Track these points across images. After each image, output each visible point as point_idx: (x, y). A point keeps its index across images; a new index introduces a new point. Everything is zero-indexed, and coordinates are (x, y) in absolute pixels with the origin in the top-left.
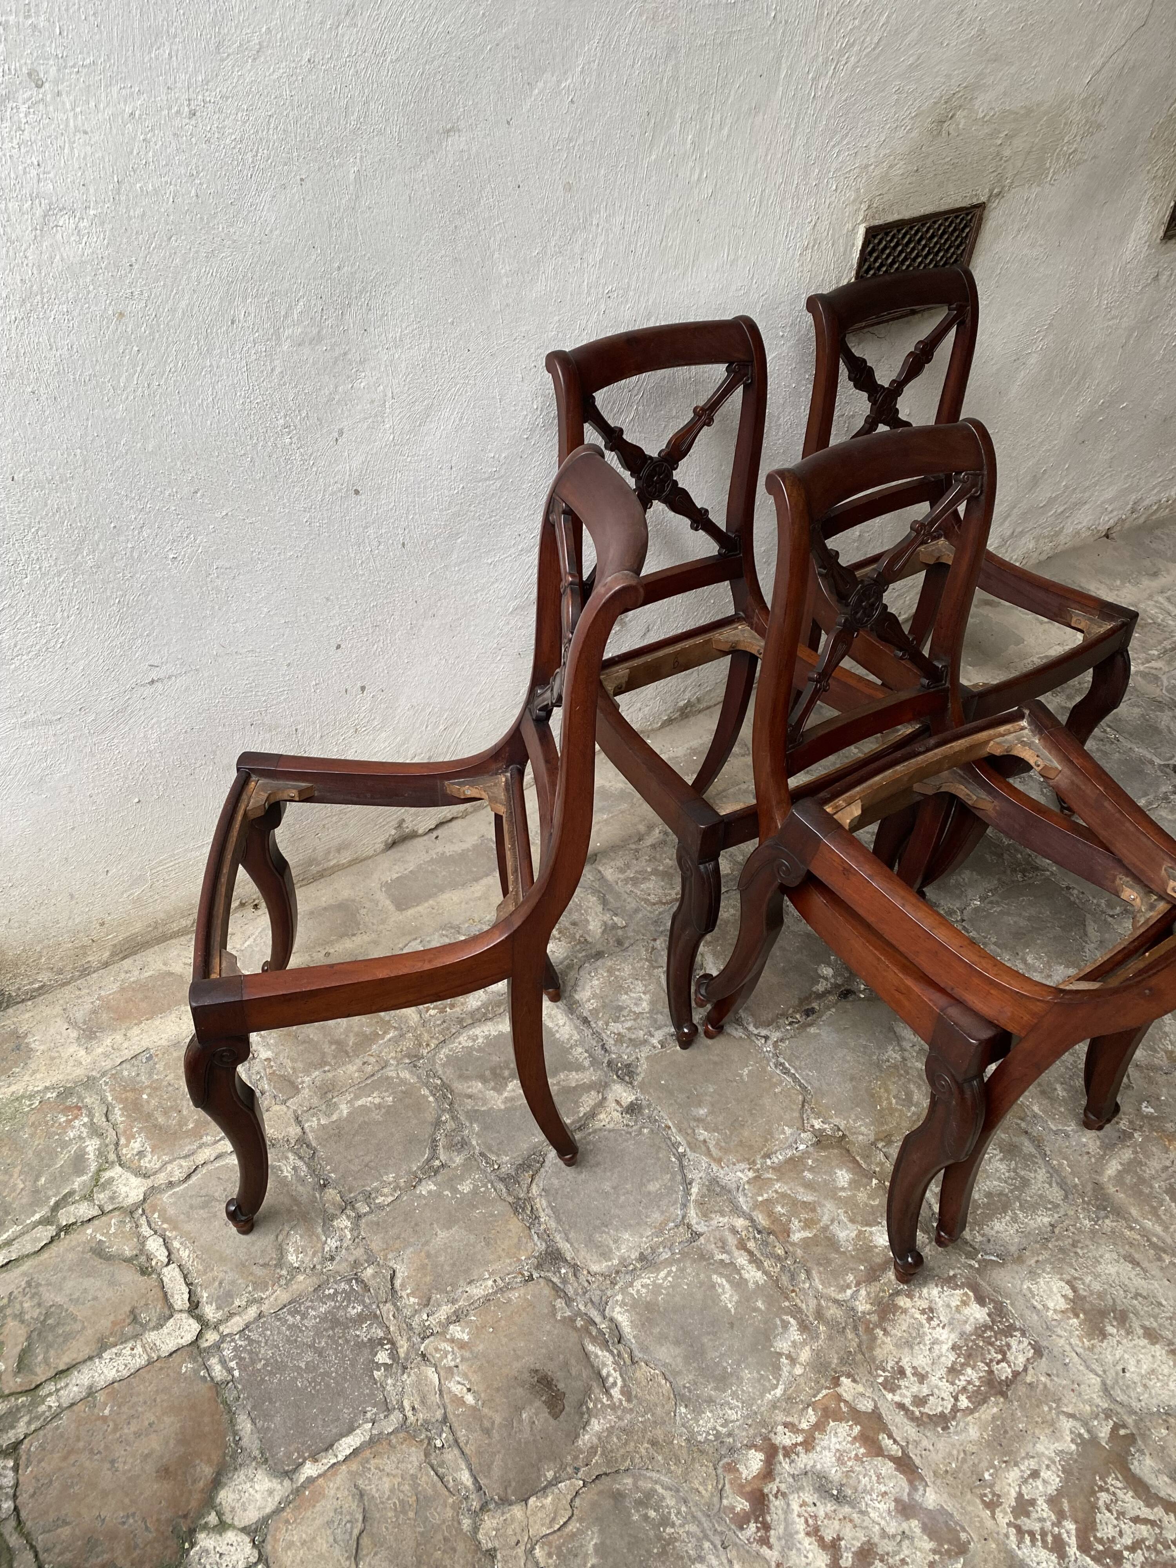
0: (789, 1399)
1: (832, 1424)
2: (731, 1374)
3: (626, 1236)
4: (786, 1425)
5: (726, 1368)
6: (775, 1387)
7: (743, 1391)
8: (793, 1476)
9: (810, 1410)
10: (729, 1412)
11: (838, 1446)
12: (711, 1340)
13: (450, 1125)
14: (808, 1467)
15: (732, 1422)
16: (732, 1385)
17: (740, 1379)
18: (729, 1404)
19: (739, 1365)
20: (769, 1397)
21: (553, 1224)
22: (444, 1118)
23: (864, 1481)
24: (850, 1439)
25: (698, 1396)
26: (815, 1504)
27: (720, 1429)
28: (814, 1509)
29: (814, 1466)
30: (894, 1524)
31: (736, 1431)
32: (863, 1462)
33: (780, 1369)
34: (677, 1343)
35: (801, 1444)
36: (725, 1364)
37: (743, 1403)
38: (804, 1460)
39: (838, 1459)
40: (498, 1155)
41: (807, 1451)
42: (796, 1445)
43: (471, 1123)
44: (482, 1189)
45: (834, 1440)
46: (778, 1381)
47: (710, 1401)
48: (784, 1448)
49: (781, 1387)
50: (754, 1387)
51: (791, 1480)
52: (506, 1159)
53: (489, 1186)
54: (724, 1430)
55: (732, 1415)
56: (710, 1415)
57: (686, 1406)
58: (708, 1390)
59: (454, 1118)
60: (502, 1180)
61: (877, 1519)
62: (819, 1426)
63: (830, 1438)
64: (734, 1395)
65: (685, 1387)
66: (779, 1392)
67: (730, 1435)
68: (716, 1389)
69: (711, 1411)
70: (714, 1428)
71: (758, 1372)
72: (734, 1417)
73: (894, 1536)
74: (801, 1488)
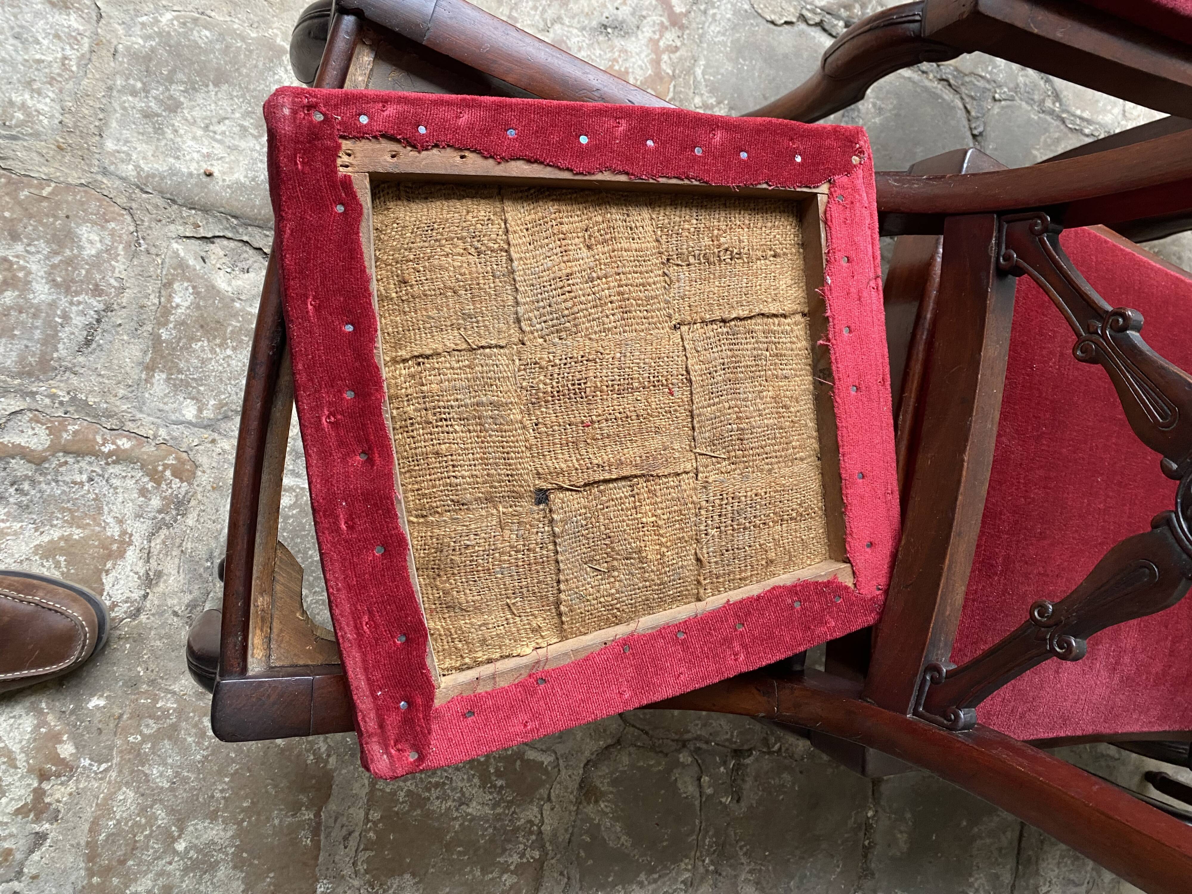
0: (690, 71)
1: (650, 72)
2: (737, 58)
3: (877, 120)
4: (677, 48)
5: (745, 60)
6: (704, 73)
7: (721, 52)
8: (644, 17)
9: (671, 73)
10: (718, 29)
11: (633, 60)
12: (769, 75)
13: (1049, 103)
14: (639, 33)
15: (711, 23)
16: (731, 51)
17: (730, 60)
18: (724, 34)
19: (738, 69)
20: (702, 62)
21: (927, 83)
22: (1057, 105)
23: (598, 52)
24: (630, 70)
25: (745, 25)
26: (617, 9)
27: (715, 11)
28: (616, 5)
29: (637, 36)
30: (559, 32)
31: (703, 18)
32: (609, 60)
33: (710, 92)
34: (786, 56)
35: (658, 41)
36: (747, 63)
37: (715, 43)
38: (647, 32)
39: (626, 51)
40: (1003, 108)
41: (651, 39)
42: (661, 36)
43: (1039, 117)
44: (990, 68)
45: (640, 63)
46: (705, 80)
47: (735, 28)
48: (667, 28)
49: (700, 77)
50: (717, 61)
51: (644, 13)
52: (996, 110)
53: (988, 76)
54: (711, 12)
55: (714, 29)
56: (728, 16)
57: (746, 11)
58: (742, 35)
59: (1052, 112)
60: (985, 90)
61: (571, 29)
62: (657, 62)
63: (643, 62)
64: (724, 44)
65: (757, 25)
66: (699, 71)
67: (705, 12)
68: (738, 40)
69: (729, 20)
70: (718, 8)
71: (722, 75)
72: (712, 28)
73: (552, 24)
74: (633, 14)
